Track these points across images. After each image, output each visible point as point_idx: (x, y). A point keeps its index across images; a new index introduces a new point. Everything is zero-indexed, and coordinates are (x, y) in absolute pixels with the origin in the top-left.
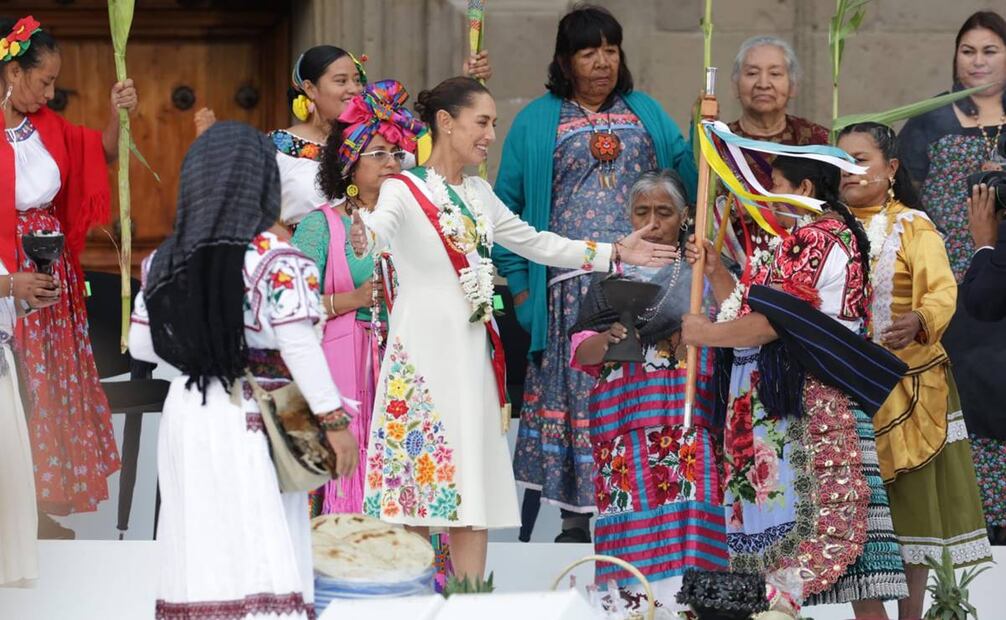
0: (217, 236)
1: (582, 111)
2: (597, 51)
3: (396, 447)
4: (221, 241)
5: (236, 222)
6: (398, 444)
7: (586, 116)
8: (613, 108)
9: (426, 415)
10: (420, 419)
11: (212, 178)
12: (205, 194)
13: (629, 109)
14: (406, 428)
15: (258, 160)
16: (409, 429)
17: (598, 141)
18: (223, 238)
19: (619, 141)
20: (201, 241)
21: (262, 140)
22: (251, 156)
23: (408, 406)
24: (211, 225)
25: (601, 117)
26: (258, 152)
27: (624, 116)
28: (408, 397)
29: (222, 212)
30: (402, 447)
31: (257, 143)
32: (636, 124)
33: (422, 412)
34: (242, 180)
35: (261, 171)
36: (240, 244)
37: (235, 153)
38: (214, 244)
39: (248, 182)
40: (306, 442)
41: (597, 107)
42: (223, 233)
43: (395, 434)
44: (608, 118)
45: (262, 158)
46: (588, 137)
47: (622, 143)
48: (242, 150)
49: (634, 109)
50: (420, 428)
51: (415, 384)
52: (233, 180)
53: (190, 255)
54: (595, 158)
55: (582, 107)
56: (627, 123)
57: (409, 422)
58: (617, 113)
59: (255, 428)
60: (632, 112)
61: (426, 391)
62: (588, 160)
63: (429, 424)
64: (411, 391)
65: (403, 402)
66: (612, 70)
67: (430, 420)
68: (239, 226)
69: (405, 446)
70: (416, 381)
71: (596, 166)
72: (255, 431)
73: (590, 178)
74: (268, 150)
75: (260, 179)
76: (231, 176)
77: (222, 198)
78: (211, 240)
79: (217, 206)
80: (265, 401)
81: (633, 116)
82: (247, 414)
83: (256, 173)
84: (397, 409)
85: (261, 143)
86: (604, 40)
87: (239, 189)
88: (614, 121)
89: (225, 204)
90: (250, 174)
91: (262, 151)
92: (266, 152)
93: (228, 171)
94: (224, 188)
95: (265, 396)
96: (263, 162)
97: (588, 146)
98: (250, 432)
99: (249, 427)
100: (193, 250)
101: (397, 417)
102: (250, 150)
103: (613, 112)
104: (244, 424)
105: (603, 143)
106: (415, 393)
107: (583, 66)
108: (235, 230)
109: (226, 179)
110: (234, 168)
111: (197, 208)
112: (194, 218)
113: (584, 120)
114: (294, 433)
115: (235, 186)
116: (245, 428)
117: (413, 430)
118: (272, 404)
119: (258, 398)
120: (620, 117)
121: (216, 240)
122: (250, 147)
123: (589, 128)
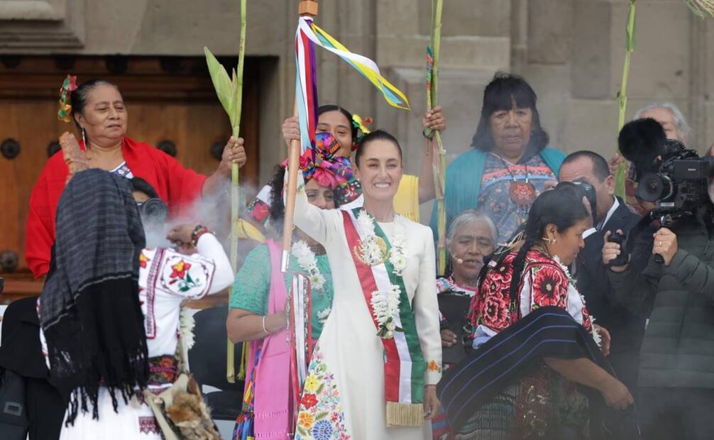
0: (99, 274)
1: (504, 163)
2: (508, 112)
3: (304, 434)
4: (105, 279)
5: (114, 259)
6: (306, 432)
7: (507, 167)
8: (530, 162)
9: (334, 407)
10: (328, 410)
11: (82, 226)
12: (79, 240)
13: (544, 162)
14: (314, 418)
15: (117, 201)
16: (317, 419)
17: (517, 189)
18: (107, 275)
19: (534, 189)
20: (86, 282)
21: (117, 182)
22: (111, 200)
23: (317, 399)
24: (91, 266)
25: (519, 168)
26: (116, 194)
27: (539, 168)
28: (319, 391)
29: (97, 253)
30: (310, 435)
31: (114, 187)
32: (550, 176)
33: (331, 404)
34: (108, 223)
35: (123, 210)
36: (123, 277)
37: (97, 201)
38: (100, 281)
39: (115, 222)
40: (193, 429)
41: (517, 160)
42: (105, 271)
43: (305, 422)
44: (526, 170)
45: (121, 199)
46: (508, 185)
47: (537, 191)
48: (103, 197)
49: (548, 163)
50: (328, 418)
51: (325, 381)
52: (101, 225)
53: (78, 295)
54: (514, 202)
55: (503, 160)
56: (542, 174)
57: (318, 412)
58: (534, 166)
59: (146, 430)
60: (547, 165)
61: (334, 387)
62: (507, 204)
63: (336, 415)
64: (322, 386)
65: (314, 395)
66: (522, 130)
67: (337, 411)
68: (118, 261)
69: (312, 433)
70: (326, 378)
71: (514, 210)
72: (147, 433)
73: (509, 219)
74: (124, 190)
75: (124, 217)
76: (99, 221)
77: (95, 241)
78: (95, 279)
79: (93, 249)
80: (158, 404)
81: (547, 169)
82: (140, 418)
83: (120, 213)
84: (309, 401)
85: (117, 185)
86: (514, 103)
87: (107, 230)
88: (531, 173)
89: (98, 245)
90: (114, 215)
91: (119, 193)
92: (123, 192)
93: (95, 218)
94: (95, 233)
95: (157, 401)
96: (123, 202)
97: (507, 192)
98: (143, 433)
99: (142, 429)
100: (80, 290)
101: (307, 408)
102: (110, 195)
103: (530, 165)
104: (138, 427)
105: (521, 190)
106: (326, 388)
107: (497, 125)
108: (115, 266)
109: (95, 225)
110: (99, 213)
111: (72, 254)
112: (71, 262)
113: (505, 170)
114: (181, 424)
115: (103, 229)
116: (139, 430)
117: (321, 420)
118: (162, 406)
119: (151, 402)
120: (535, 169)
121: (101, 278)
122: (111, 193)
123: (510, 177)
